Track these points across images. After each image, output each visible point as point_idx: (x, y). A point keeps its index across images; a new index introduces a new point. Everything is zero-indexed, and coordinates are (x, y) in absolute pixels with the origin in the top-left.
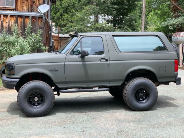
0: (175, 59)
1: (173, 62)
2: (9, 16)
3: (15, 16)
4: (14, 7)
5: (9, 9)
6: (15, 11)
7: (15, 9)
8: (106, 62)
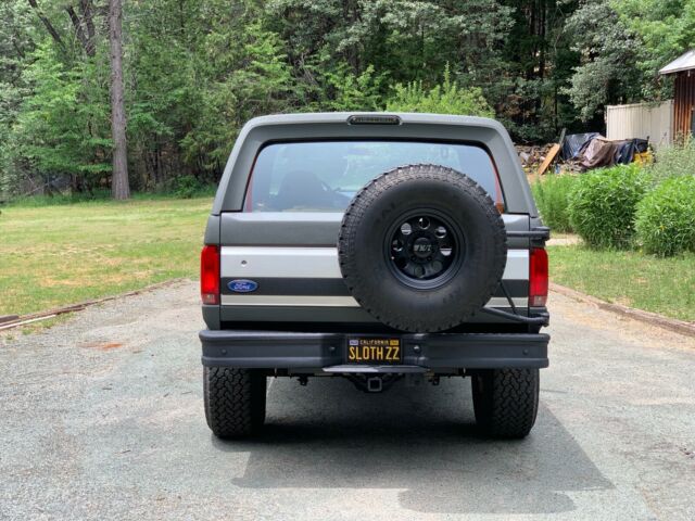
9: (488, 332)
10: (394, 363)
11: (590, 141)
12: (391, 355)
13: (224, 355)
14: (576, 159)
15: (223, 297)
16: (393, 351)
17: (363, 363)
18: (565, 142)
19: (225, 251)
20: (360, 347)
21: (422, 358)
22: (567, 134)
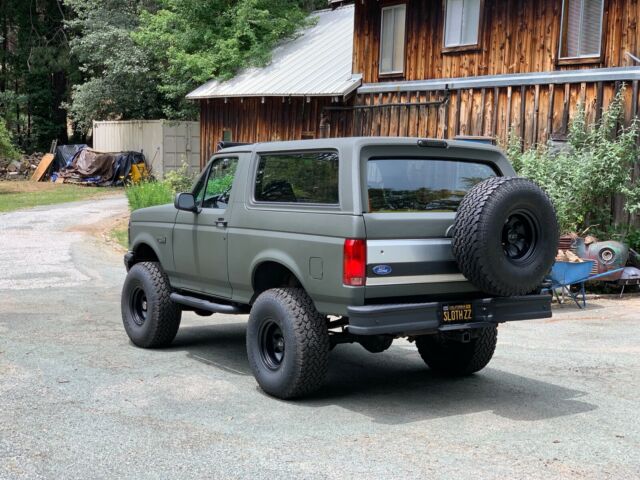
0: (347, 236)
1: (339, 245)
2: (583, 85)
3: (597, 82)
4: (598, 55)
5: (587, 61)
6: (601, 69)
7: (602, 63)
8: (222, 231)
10: (469, 321)
11: (80, 152)
12: (467, 316)
13: (377, 324)
14: (70, 167)
15: (368, 279)
16: (468, 313)
18: (57, 151)
19: (370, 243)
20: (450, 311)
21: (490, 316)
22: (58, 144)
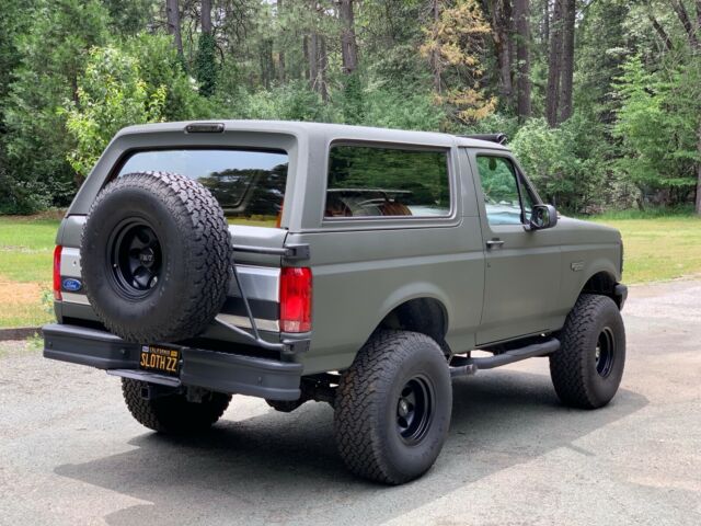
9: (244, 354)
10: (172, 374)
12: (170, 367)
15: (62, 293)
16: (172, 362)
17: (150, 370)
20: (150, 354)
